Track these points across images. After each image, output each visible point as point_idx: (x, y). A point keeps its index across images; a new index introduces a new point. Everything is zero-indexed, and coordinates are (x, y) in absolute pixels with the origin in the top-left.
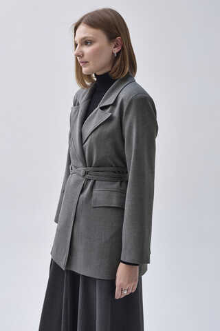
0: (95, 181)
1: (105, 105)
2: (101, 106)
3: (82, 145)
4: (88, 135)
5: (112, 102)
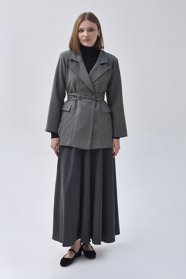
0: (100, 101)
1: (103, 63)
2: (100, 63)
3: (92, 83)
4: (98, 78)
5: (107, 62)
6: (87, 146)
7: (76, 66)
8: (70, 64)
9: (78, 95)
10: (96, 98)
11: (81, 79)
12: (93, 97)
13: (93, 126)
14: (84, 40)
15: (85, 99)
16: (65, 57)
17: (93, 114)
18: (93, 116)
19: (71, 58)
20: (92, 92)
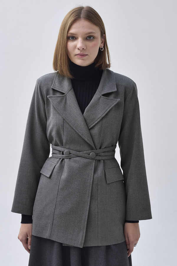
0: (104, 161)
1: (108, 92)
2: (103, 93)
3: (90, 130)
4: (99, 120)
5: (116, 90)
6: (78, 241)
7: (61, 101)
8: (49, 97)
9: (66, 151)
10: (97, 155)
11: (70, 124)
12: (92, 154)
13: (90, 206)
14: (76, 55)
15: (77, 158)
16: (42, 85)
17: (91, 186)
18: (91, 188)
19: (52, 87)
20: (89, 145)
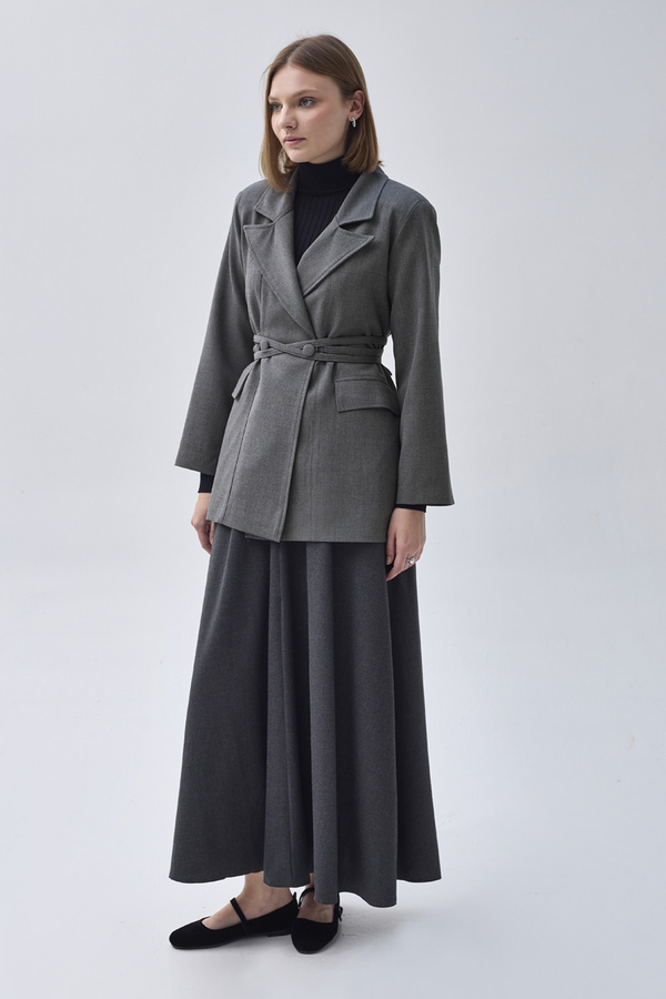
0: (335, 363)
2: (343, 222)
3: (303, 297)
4: (322, 277)
5: (371, 216)
8: (246, 229)
9: (262, 341)
10: (318, 351)
11: (271, 285)
12: (307, 348)
14: (286, 140)
15: (281, 357)
17: (300, 413)
19: (256, 209)
